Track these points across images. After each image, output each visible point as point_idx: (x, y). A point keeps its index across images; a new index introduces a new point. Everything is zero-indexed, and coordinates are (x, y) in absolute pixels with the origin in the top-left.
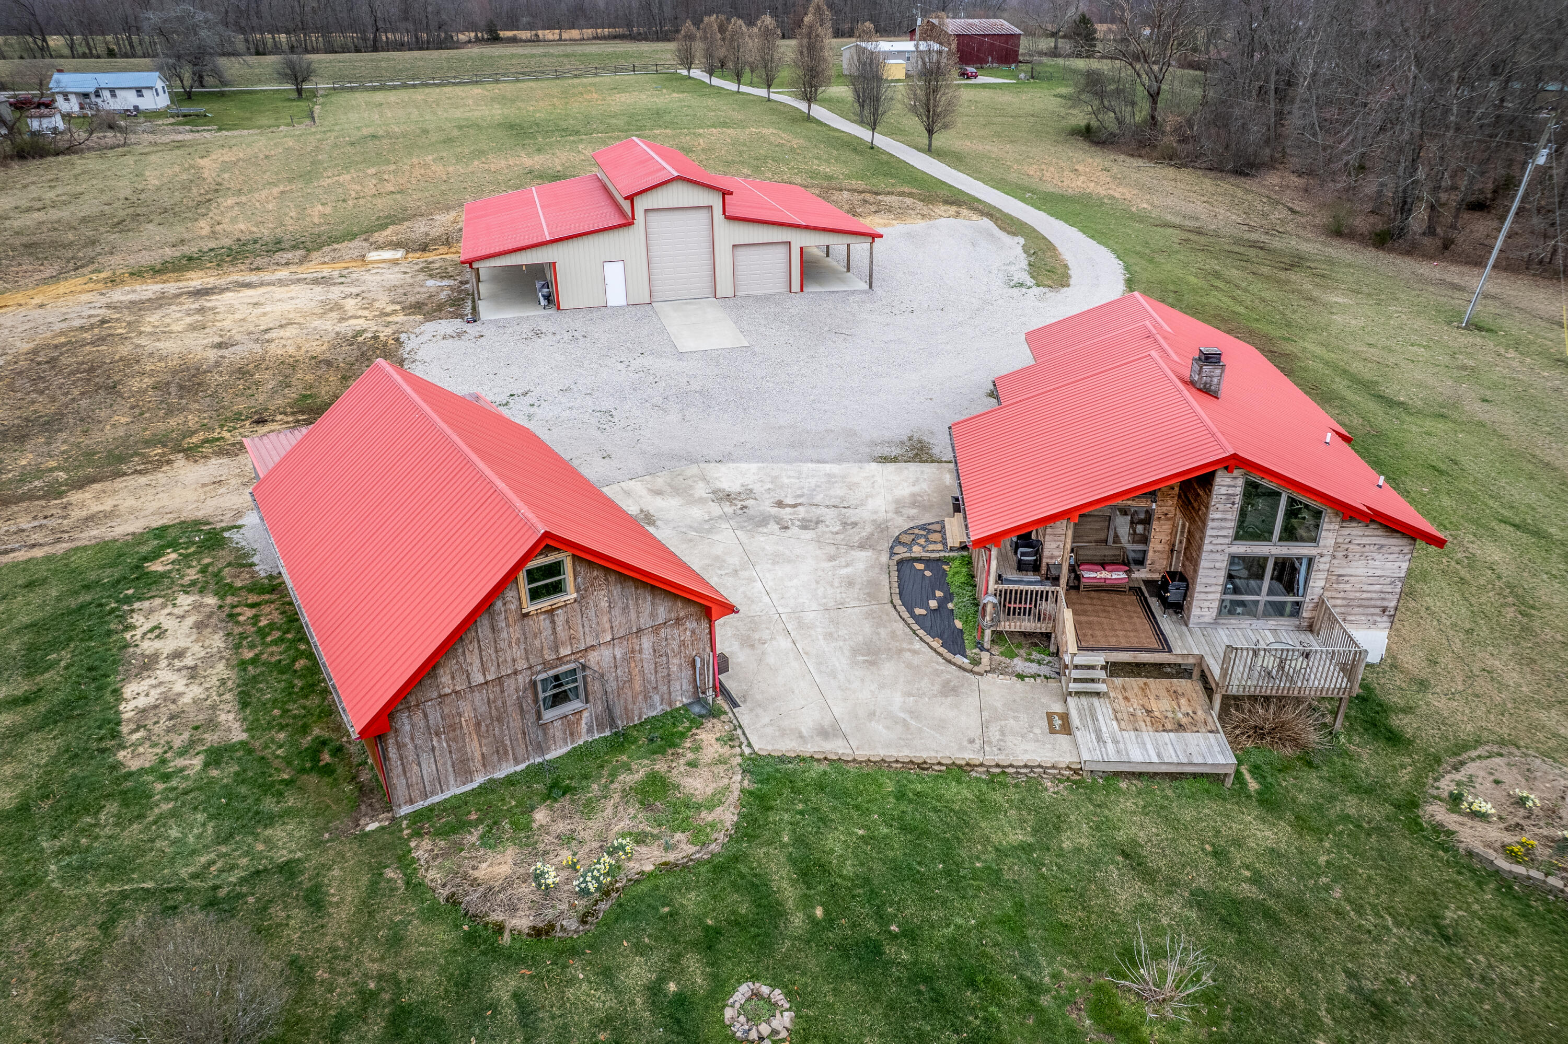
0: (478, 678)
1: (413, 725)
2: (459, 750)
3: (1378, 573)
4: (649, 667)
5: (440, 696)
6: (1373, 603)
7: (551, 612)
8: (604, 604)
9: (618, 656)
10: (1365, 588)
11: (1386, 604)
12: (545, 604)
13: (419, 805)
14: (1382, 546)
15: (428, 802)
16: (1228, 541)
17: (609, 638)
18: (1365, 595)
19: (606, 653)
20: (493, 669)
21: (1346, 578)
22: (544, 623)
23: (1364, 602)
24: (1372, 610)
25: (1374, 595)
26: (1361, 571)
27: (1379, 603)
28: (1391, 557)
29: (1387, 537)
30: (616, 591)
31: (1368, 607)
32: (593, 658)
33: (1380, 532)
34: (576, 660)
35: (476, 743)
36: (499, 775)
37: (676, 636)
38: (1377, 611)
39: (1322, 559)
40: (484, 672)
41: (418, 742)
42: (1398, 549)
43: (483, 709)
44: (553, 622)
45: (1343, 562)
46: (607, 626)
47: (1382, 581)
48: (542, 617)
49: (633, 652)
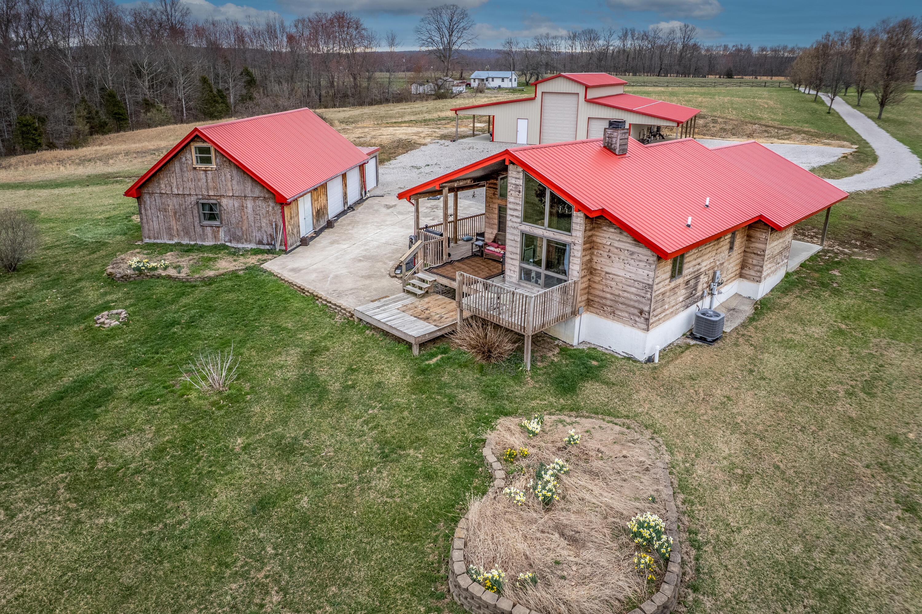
0: (176, 192)
1: (151, 202)
2: (168, 223)
3: (634, 277)
4: (251, 218)
5: (161, 193)
6: (632, 303)
7: (205, 171)
8: (228, 176)
9: (236, 205)
10: (626, 288)
11: (641, 306)
12: (203, 166)
13: (152, 241)
14: (632, 253)
15: (155, 241)
16: (519, 220)
17: (231, 194)
18: (626, 294)
19: (231, 202)
20: (181, 189)
21: (611, 276)
22: (202, 175)
23: (627, 302)
24: (632, 310)
25: (633, 297)
26: (622, 273)
27: (636, 304)
28: (642, 264)
29: (636, 245)
30: (235, 172)
31: (629, 306)
32: (224, 201)
33: (630, 240)
34: (216, 200)
35: (174, 221)
36: (184, 242)
37: (264, 207)
38: (636, 312)
39: (575, 247)
40: (178, 189)
41: (153, 211)
42: (645, 258)
43: (177, 207)
44: (206, 176)
45: (608, 261)
46: (230, 188)
47: (636, 284)
48: (202, 172)
49: (243, 206)
